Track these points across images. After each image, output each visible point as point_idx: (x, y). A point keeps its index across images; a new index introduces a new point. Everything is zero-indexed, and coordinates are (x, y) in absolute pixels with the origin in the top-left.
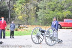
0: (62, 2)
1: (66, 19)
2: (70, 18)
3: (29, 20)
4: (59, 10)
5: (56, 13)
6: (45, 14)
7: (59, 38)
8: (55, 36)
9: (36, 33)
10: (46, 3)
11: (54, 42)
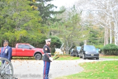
0: (13, 16)
2: (25, 41)
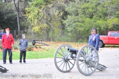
0: (105, 4)
1: (112, 31)
2: (118, 29)
3: (51, 34)
4: (100, 17)
5: (95, 22)
6: (76, 23)
7: (100, 62)
8: (93, 60)
9: (63, 54)
10: (79, 6)
11: (93, 68)
